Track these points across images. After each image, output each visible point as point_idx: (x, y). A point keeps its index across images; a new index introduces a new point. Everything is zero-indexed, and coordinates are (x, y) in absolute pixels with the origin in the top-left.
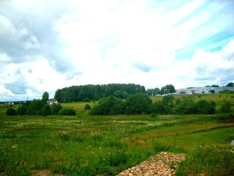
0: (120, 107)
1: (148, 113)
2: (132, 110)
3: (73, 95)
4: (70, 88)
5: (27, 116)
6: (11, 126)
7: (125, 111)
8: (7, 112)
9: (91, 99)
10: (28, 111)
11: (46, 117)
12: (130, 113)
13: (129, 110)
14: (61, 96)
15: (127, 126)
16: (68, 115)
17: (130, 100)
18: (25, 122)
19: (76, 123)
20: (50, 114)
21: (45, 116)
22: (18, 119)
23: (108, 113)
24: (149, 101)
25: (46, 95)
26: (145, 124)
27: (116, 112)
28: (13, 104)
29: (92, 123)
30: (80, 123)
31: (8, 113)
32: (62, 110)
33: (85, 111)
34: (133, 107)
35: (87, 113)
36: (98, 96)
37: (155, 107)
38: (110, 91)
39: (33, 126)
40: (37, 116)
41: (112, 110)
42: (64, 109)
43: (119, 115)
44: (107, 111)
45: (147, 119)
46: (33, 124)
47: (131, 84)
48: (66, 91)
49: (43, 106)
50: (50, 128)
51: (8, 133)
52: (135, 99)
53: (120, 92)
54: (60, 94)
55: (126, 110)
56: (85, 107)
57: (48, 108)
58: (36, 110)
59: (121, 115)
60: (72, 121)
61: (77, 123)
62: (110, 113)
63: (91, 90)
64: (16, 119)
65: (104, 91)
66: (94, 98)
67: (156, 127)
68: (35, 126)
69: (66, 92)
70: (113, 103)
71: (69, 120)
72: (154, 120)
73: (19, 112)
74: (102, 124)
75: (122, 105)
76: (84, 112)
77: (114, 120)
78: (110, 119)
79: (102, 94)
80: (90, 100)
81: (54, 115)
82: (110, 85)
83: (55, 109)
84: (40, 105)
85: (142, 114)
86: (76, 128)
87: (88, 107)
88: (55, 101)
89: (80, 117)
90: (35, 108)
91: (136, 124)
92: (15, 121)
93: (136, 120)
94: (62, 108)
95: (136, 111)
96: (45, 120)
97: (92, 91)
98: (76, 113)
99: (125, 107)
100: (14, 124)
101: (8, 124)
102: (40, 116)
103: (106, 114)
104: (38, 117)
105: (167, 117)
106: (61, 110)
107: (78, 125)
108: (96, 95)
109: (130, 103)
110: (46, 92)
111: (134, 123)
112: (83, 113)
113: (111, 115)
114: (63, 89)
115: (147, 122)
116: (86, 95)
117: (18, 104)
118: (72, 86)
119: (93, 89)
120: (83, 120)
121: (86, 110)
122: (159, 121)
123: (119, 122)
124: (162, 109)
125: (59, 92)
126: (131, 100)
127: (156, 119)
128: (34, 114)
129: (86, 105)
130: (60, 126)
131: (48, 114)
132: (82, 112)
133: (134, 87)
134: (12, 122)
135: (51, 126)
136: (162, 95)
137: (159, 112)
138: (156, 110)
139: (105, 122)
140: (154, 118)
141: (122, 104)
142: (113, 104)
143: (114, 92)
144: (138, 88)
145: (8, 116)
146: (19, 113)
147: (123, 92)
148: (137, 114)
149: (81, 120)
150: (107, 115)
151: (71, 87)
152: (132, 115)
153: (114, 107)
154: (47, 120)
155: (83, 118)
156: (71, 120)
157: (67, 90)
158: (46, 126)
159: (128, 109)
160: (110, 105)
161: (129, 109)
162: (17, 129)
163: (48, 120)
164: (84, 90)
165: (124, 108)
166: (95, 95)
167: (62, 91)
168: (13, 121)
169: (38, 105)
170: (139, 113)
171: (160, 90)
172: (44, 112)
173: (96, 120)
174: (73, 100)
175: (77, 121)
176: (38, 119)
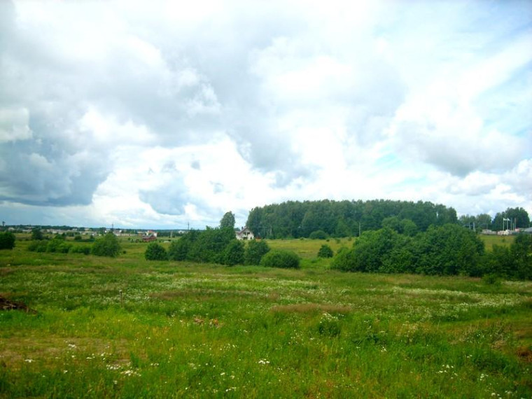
0: (407, 254)
1: (475, 273)
2: (436, 264)
3: (288, 222)
4: (283, 205)
5: (192, 265)
6: (160, 284)
7: (417, 266)
8: (147, 251)
9: (330, 233)
10: (192, 252)
11: (233, 267)
12: (430, 270)
13: (428, 265)
14: (261, 223)
15: (432, 302)
16: (284, 266)
17: (432, 240)
18: (188, 276)
19: (304, 288)
20: (242, 262)
21: (231, 265)
22: (172, 269)
23: (377, 269)
24: (477, 245)
25: (229, 219)
26: (474, 301)
27: (395, 267)
28: (155, 235)
29: (344, 290)
30: (315, 287)
31: (149, 254)
32: (270, 255)
33: (320, 260)
34: (438, 257)
35: (328, 265)
36: (345, 226)
37: (494, 259)
38: (374, 216)
39: (208, 288)
40: (212, 265)
41: (387, 262)
42: (275, 254)
43: (404, 275)
44: (375, 263)
45: (475, 289)
46: (206, 283)
47: (424, 202)
48: (273, 212)
49: (228, 242)
50: (248, 295)
51: (157, 302)
52: (442, 238)
53: (397, 220)
54: (259, 219)
55: (421, 263)
56: (319, 251)
57: (238, 247)
58: (211, 251)
59: (409, 276)
60: (295, 282)
61: (308, 287)
62: (381, 268)
63: (331, 213)
64: (167, 270)
65: (359, 217)
66: (337, 232)
67: (504, 311)
68: (212, 288)
69: (273, 214)
70: (389, 244)
71: (287, 278)
72: (494, 293)
73: (171, 255)
74: (367, 293)
75: (411, 251)
76: (318, 263)
77: (394, 285)
78: (383, 283)
79: (355, 223)
80: (326, 234)
81: (250, 264)
82: (374, 204)
83: (254, 252)
84: (220, 241)
85: (461, 274)
86: (308, 298)
87: (326, 252)
88: (249, 233)
89: (312, 273)
90: (209, 248)
91: (451, 298)
92: (166, 273)
93: (448, 289)
94: (270, 249)
95: (444, 267)
96: (232, 275)
97: (332, 215)
98: (302, 263)
99: (418, 255)
100: (165, 280)
101: (151, 279)
102: (219, 265)
103: (372, 270)
104: (216, 267)
105: (526, 286)
106: (268, 254)
107: (311, 291)
108: (340, 223)
109: (431, 247)
110: (230, 213)
111: (448, 297)
112: (315, 264)
113: (385, 272)
114: (265, 207)
115: (478, 295)
116: (319, 224)
117: (167, 236)
118: (286, 202)
119: (334, 212)
120: (321, 282)
121: (322, 259)
122: (508, 295)
123: (409, 291)
124: (509, 265)
125: (258, 214)
126: (434, 241)
127: (500, 291)
128: (206, 260)
129: (323, 246)
130: (269, 292)
131: (237, 263)
132: (313, 262)
133: (431, 210)
134: (160, 276)
135: (247, 290)
136: (499, 233)
137: (504, 272)
138: (496, 268)
139: (374, 290)
140: (493, 288)
141: (412, 248)
142: (390, 247)
143: (382, 219)
144: (439, 213)
145: (149, 261)
146: (173, 256)
147: (405, 219)
148: (448, 274)
149: (315, 280)
150: (376, 272)
151: (284, 203)
152: (435, 276)
153: (392, 256)
154: (236, 275)
155: (319, 276)
156: (293, 278)
157: (275, 210)
158: (237, 291)
159: (425, 260)
160: (383, 248)
161: (428, 260)
162: (173, 292)
163: (239, 275)
164: (313, 212)
165: (417, 259)
166: (339, 225)
167: (264, 212)
168: (161, 273)
169: (216, 241)
170: (453, 271)
171: (492, 220)
172: (229, 258)
173: (350, 284)
174: (288, 233)
175: (306, 283)
176: (217, 273)
